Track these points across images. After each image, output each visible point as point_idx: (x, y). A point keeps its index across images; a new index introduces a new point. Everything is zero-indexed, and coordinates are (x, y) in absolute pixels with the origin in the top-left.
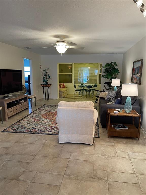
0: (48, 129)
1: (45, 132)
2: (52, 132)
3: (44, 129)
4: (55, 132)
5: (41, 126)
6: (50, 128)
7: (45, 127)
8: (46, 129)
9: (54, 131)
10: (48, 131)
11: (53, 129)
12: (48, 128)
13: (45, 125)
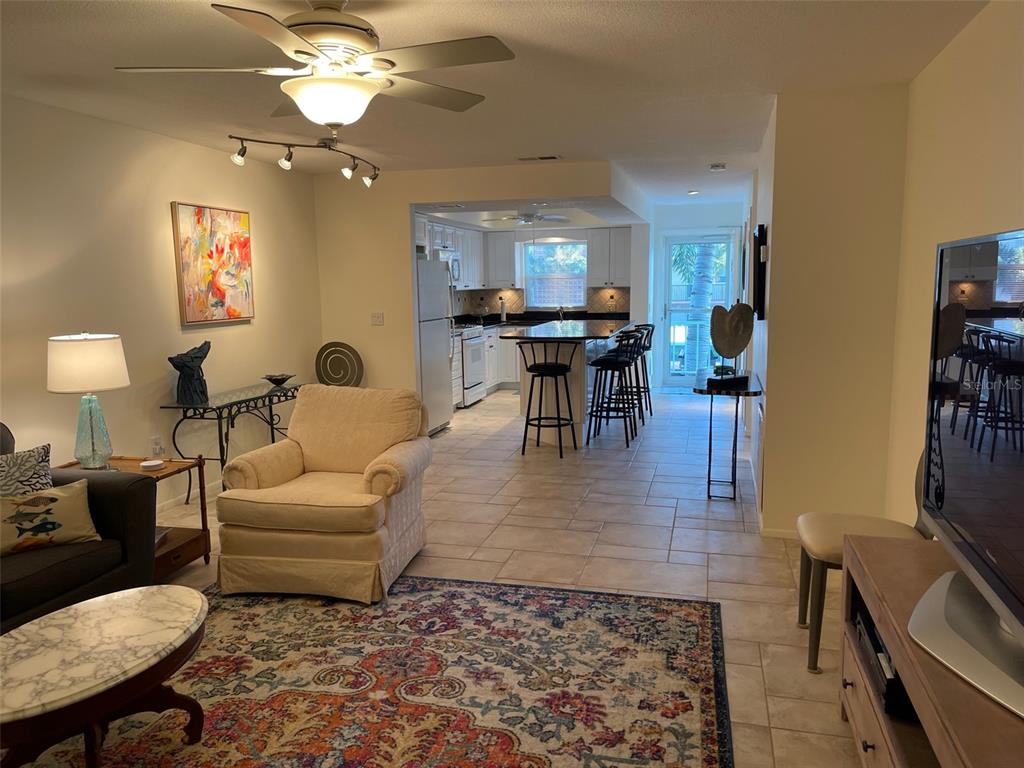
0: (468, 607)
1: (483, 594)
2: (446, 589)
3: (491, 608)
4: (431, 589)
5: (515, 634)
6: (457, 614)
7: (487, 623)
8: (477, 611)
9: (432, 593)
10: (469, 597)
11: (439, 610)
12: (466, 613)
13: (488, 641)
